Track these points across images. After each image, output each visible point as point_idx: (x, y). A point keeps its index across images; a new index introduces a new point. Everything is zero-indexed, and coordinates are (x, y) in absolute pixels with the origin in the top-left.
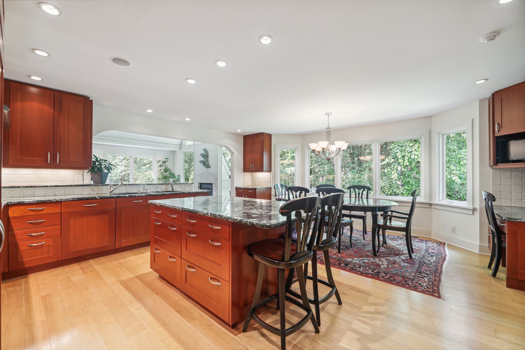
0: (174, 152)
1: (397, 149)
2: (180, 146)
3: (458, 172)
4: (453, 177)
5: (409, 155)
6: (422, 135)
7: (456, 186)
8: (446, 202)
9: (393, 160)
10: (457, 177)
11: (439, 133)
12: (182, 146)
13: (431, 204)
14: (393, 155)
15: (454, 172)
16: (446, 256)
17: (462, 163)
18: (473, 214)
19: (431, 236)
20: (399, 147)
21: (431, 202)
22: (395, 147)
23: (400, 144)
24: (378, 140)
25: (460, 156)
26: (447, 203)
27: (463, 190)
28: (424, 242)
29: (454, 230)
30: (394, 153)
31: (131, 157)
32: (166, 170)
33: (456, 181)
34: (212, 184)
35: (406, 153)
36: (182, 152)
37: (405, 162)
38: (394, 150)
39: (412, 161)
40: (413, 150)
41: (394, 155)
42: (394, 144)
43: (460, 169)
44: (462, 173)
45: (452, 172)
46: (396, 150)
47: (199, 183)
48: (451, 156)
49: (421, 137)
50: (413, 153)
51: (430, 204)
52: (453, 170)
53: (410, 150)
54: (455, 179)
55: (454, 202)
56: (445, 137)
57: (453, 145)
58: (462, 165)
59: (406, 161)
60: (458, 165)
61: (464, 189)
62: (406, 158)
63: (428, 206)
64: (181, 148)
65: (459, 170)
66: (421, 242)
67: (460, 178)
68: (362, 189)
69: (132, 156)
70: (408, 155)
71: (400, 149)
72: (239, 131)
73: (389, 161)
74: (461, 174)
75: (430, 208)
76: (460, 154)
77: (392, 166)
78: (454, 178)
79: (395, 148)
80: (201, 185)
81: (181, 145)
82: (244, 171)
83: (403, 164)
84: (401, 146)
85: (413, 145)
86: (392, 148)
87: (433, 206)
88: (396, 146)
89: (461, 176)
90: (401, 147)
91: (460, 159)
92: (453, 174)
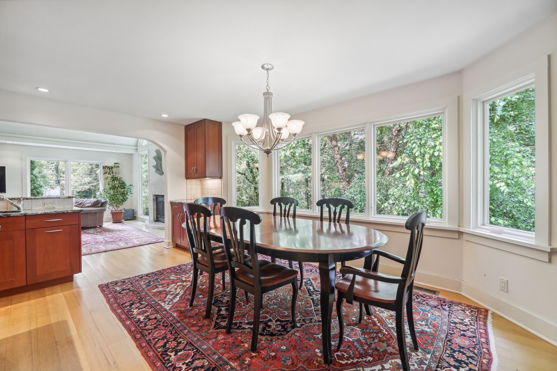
0: (131, 155)
1: (414, 143)
2: (135, 148)
3: (505, 176)
4: (496, 183)
5: (431, 152)
6: (444, 108)
7: (500, 196)
8: (489, 231)
9: (407, 160)
10: (503, 184)
11: (476, 100)
12: (139, 146)
13: (460, 233)
14: (408, 152)
15: (499, 176)
16: (490, 361)
17: (510, 162)
18: (550, 261)
19: (461, 290)
20: (416, 141)
21: (461, 229)
22: (411, 140)
23: (418, 137)
24: (372, 123)
25: (508, 152)
26: (492, 232)
27: (510, 201)
28: (446, 307)
29: (505, 287)
30: (409, 149)
31: (65, 162)
32: (114, 179)
33: (502, 189)
34: (164, 196)
35: (426, 148)
36: (139, 155)
37: (425, 162)
38: (410, 144)
39: (436, 160)
40: (437, 143)
41: (410, 152)
42: (409, 136)
43: (507, 171)
44: (511, 178)
45: (496, 175)
46: (412, 144)
47: (153, 195)
48: (494, 153)
49: (444, 112)
50: (437, 148)
51: (458, 233)
52: (498, 173)
53: (433, 144)
54: (500, 187)
55: (505, 231)
56: (488, 107)
57: (497, 136)
58: (510, 166)
59: (427, 160)
60: (504, 166)
61: (512, 201)
62: (427, 156)
63: (456, 236)
64: (137, 149)
65: (506, 173)
66: (440, 307)
67: (508, 185)
68: (340, 206)
69: (67, 160)
70: (429, 151)
71: (418, 142)
72: (165, 116)
73: (402, 161)
74: (509, 179)
75: (459, 239)
76: (507, 150)
77: (407, 169)
78: (498, 185)
79: (410, 142)
80: (157, 197)
81: (137, 146)
82: (187, 178)
83: (423, 165)
84: (420, 138)
85: (437, 137)
86: (407, 142)
87: (465, 237)
88: (412, 138)
89: (509, 181)
90: (420, 140)
91: (508, 157)
92: (498, 179)
